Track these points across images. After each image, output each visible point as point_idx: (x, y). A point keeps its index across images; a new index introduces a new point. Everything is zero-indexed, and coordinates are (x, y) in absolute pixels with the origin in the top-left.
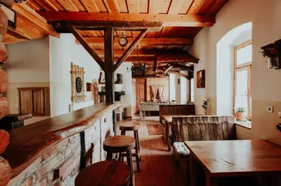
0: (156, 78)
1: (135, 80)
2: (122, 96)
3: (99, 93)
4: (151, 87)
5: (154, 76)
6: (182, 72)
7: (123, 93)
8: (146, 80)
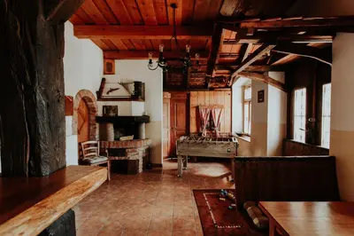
0: (207, 93)
1: (169, 95)
2: (144, 124)
3: (98, 119)
4: (197, 108)
5: (204, 87)
6: (272, 75)
7: (145, 119)
8: (189, 96)
